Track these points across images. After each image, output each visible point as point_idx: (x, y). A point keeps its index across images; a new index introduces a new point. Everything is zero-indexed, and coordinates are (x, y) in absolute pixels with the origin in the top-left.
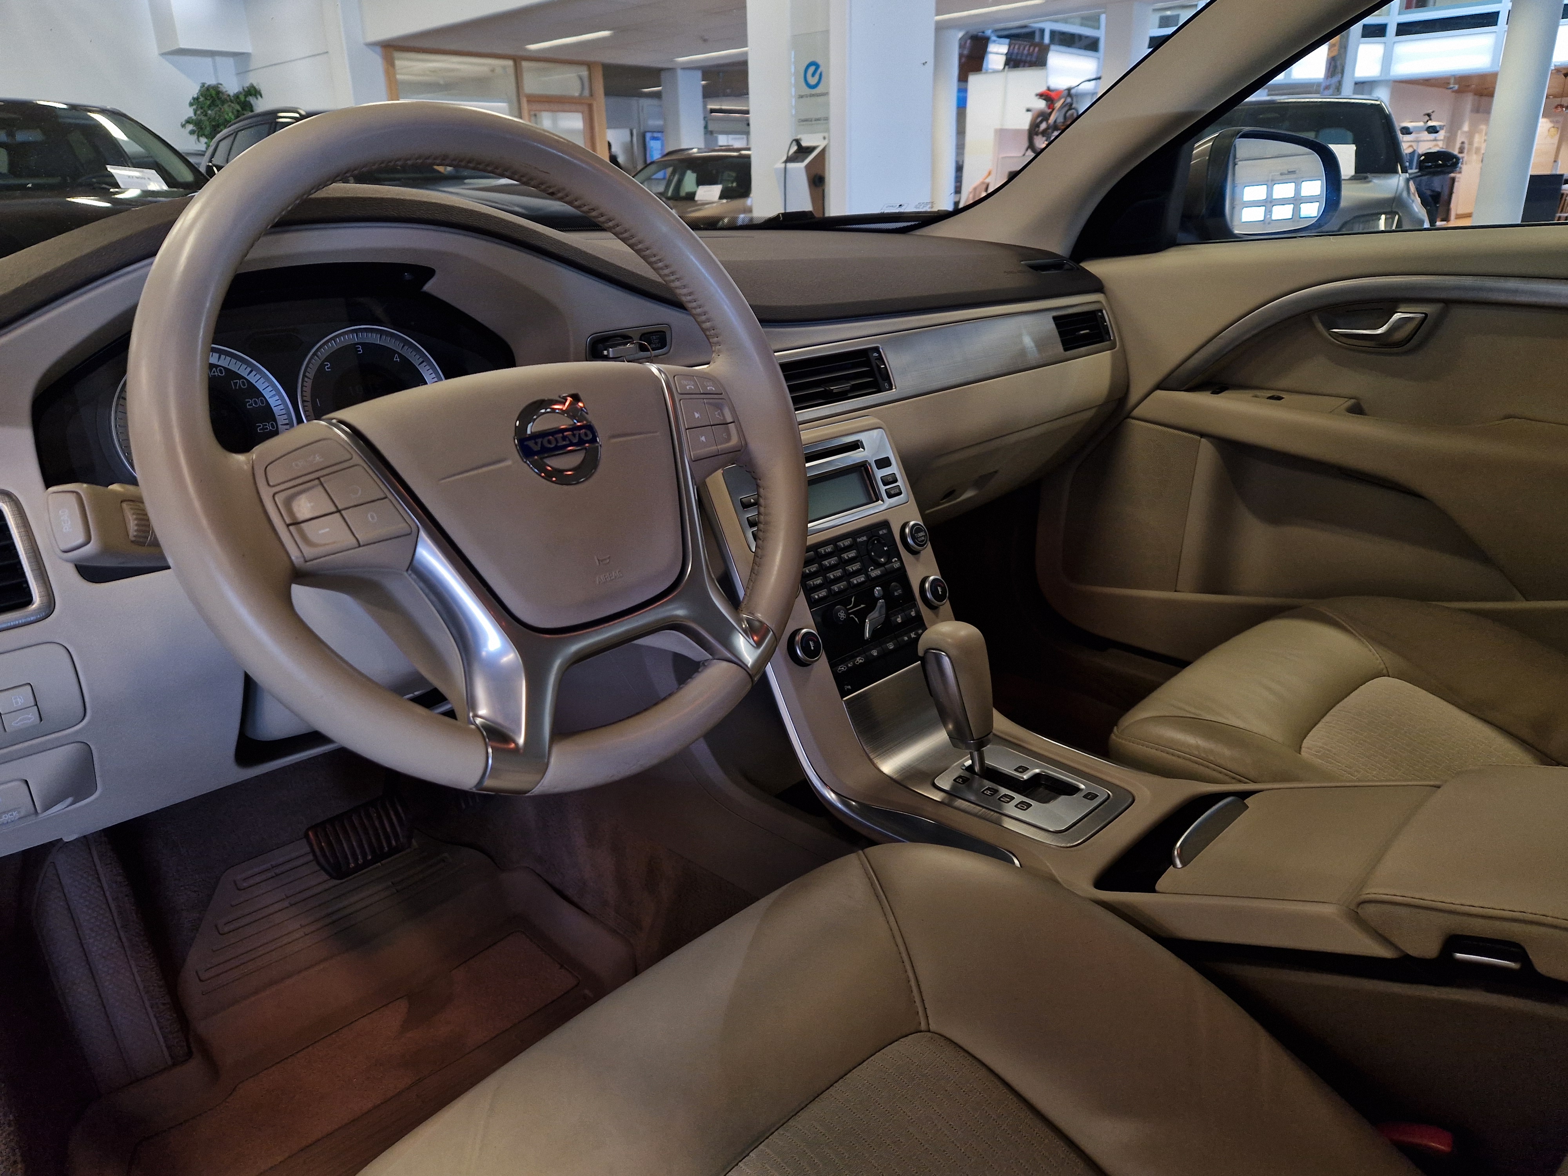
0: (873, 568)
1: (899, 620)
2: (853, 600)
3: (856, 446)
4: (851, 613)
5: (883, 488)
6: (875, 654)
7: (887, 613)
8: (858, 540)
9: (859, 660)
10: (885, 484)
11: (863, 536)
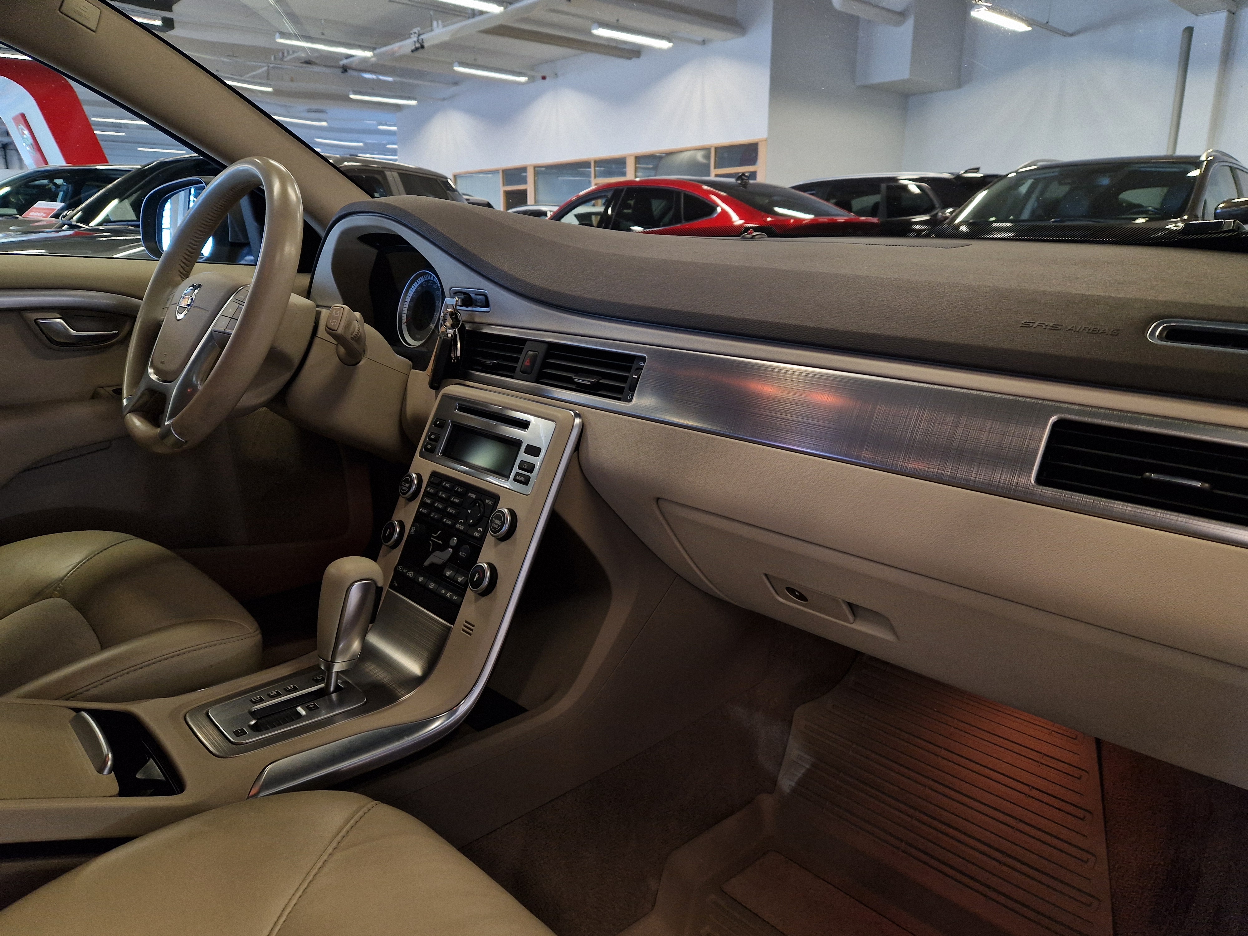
0: (463, 521)
1: (448, 574)
2: (439, 532)
3: (524, 425)
4: (432, 541)
5: (516, 469)
6: (420, 580)
7: (447, 562)
8: (470, 494)
9: (411, 574)
10: (520, 468)
11: (474, 494)
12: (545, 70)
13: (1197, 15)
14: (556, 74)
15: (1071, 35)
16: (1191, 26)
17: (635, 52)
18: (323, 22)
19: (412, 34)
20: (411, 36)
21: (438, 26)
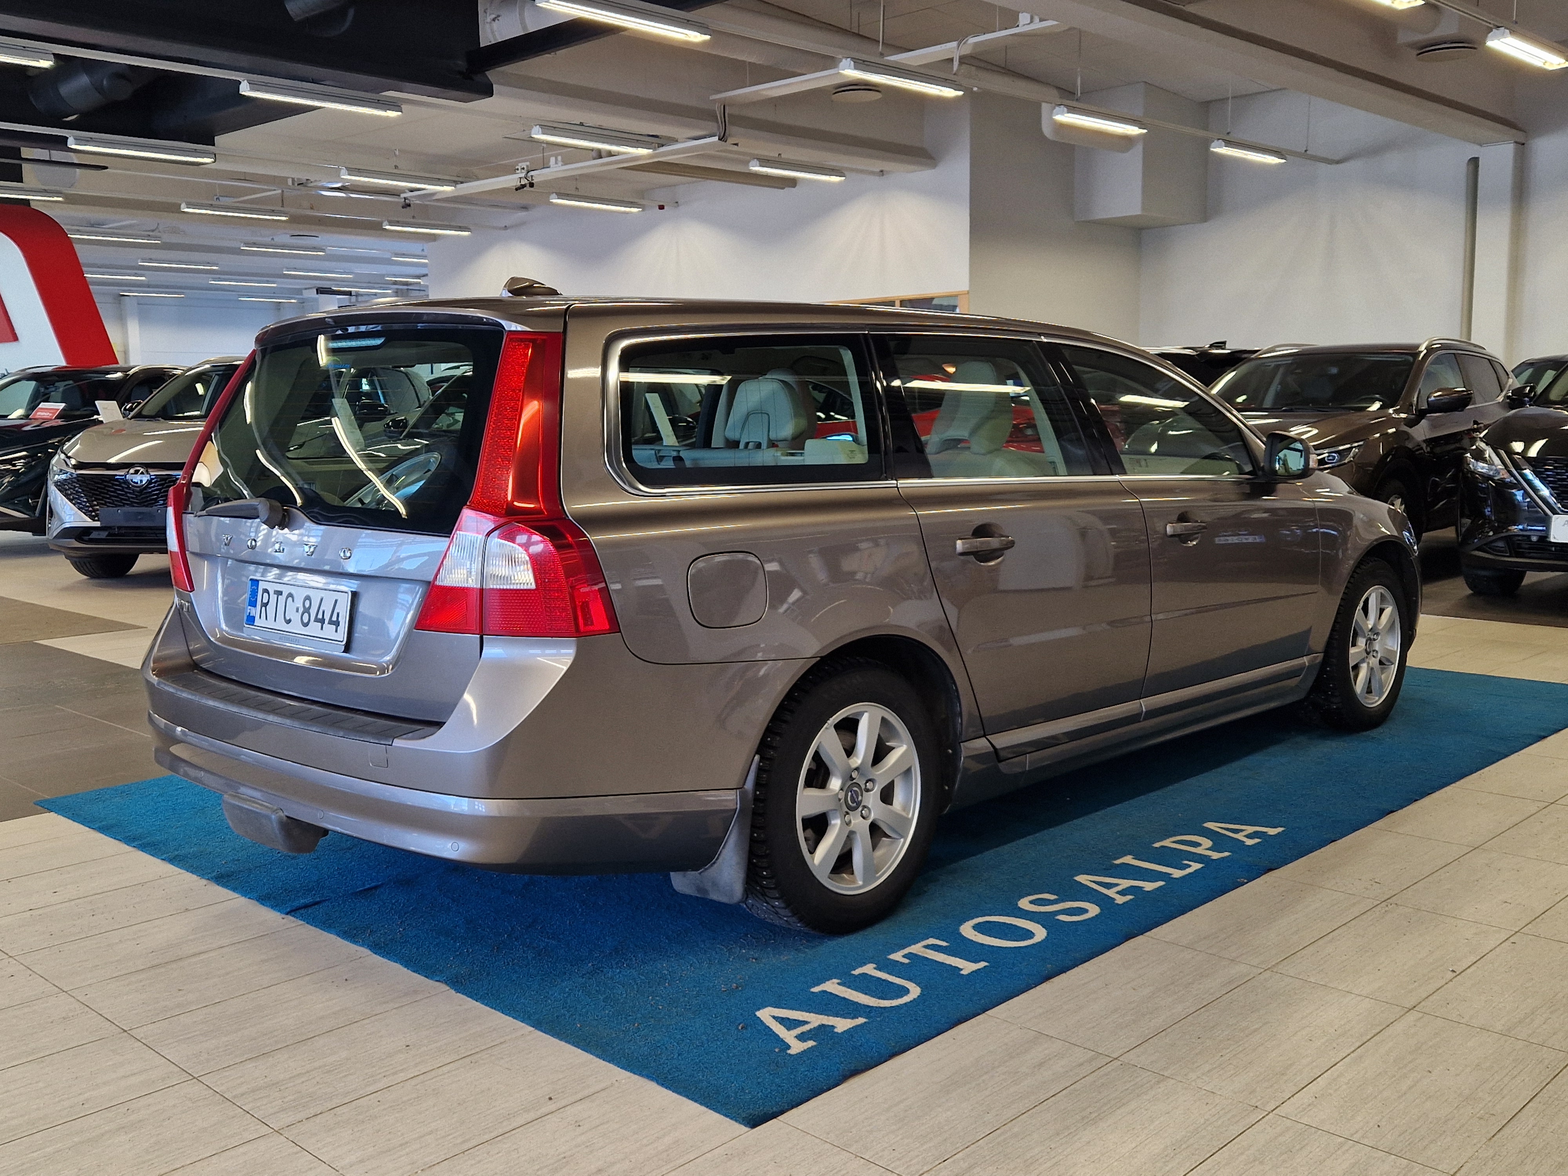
12: (661, 197)
13: (1481, 146)
14: (677, 202)
15: (1338, 162)
16: (1477, 156)
17: (792, 183)
18: (397, 153)
19: (518, 169)
20: (517, 172)
21: (556, 163)
